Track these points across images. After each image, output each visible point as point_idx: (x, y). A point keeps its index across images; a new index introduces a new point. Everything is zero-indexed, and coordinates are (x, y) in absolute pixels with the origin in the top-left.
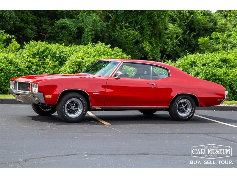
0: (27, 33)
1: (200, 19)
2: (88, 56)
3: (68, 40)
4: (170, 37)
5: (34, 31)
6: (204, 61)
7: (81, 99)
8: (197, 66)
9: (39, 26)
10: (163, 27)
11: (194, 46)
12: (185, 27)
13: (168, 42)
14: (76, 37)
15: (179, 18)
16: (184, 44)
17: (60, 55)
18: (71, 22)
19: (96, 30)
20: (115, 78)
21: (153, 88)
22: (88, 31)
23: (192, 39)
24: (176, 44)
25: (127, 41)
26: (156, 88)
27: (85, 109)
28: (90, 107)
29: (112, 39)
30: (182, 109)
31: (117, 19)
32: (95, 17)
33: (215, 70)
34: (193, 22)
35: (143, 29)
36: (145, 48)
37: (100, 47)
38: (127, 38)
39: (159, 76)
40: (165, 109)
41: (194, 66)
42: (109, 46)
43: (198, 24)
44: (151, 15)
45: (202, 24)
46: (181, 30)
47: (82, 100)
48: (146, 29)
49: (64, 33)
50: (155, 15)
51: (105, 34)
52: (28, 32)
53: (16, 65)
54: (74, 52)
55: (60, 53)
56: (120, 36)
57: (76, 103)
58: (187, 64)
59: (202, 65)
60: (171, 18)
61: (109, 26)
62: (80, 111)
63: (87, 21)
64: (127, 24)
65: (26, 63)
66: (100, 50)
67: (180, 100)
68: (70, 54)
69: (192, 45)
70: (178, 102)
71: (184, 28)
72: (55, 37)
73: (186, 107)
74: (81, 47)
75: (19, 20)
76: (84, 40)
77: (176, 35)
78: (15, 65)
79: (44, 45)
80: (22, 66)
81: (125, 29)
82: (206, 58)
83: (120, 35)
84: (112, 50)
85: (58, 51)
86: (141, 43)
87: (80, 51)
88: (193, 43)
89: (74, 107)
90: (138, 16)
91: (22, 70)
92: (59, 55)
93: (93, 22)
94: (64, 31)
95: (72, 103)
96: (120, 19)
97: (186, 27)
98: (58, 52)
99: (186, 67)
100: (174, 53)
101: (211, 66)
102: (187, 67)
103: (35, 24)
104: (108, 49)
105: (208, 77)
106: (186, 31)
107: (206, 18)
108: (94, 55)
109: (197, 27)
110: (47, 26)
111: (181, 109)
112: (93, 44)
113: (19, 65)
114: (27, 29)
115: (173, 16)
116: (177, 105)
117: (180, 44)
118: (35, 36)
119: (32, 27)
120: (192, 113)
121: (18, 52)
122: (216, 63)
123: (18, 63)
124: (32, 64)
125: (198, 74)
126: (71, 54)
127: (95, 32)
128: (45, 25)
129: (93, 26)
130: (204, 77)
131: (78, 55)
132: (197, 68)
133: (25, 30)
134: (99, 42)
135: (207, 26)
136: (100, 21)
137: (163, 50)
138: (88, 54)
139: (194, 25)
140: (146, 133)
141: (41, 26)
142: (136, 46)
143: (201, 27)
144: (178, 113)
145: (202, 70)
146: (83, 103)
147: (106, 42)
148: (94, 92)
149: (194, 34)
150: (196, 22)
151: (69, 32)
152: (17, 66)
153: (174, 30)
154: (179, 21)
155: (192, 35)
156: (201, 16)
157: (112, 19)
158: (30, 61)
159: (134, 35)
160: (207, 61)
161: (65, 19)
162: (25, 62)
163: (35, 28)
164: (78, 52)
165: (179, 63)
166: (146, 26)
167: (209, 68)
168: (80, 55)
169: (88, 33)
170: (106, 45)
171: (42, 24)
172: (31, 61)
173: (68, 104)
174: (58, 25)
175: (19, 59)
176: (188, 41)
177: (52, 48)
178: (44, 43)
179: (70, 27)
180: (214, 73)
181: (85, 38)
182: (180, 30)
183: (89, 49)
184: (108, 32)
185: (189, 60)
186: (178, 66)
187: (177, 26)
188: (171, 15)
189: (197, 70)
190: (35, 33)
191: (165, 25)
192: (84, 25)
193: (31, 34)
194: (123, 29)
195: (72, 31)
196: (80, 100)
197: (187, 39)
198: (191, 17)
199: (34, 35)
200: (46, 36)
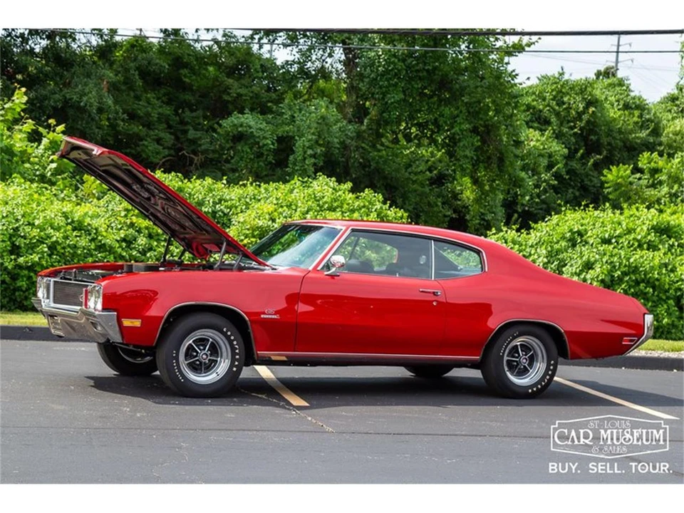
0: (147, 150)
1: (615, 120)
2: (289, 213)
3: (253, 170)
4: (532, 165)
5: (166, 144)
6: (606, 231)
7: (227, 331)
8: (587, 243)
9: (179, 134)
10: (510, 139)
11: (598, 191)
12: (572, 138)
13: (523, 180)
14: (273, 161)
15: (557, 114)
16: (570, 185)
17: (213, 208)
18: (261, 124)
19: (328, 145)
20: (327, 275)
21: (435, 304)
22: (304, 146)
23: (591, 173)
24: (548, 184)
25: (410, 173)
26: (443, 302)
27: (237, 360)
28: (253, 354)
29: (372, 167)
30: (518, 364)
31: (384, 114)
32: (323, 110)
33: (638, 256)
34: (595, 126)
35: (455, 144)
36: (462, 193)
37: (323, 188)
38: (411, 166)
39: (461, 269)
40: (469, 365)
41: (580, 242)
42: (349, 185)
43: (610, 133)
44: (477, 107)
45: (620, 131)
46: (563, 148)
47: (229, 333)
48: (461, 144)
49: (243, 151)
50: (488, 106)
51: (353, 155)
52: (149, 148)
53: (93, 235)
54: (251, 200)
55: (213, 202)
56: (391, 160)
57: (212, 343)
58: (561, 238)
59: (600, 240)
60: (537, 116)
61: (364, 134)
62: (223, 367)
63: (305, 119)
64: (413, 130)
65: (121, 229)
66: (323, 197)
67: (514, 338)
68: (239, 208)
69: (592, 188)
70: (508, 344)
71: (569, 143)
72: (220, 162)
73: (532, 360)
74: (271, 189)
75: (125, 115)
76: (294, 169)
77: (549, 162)
78: (90, 234)
79: (171, 181)
80: (111, 239)
81: (405, 143)
82: (613, 223)
83: (390, 158)
84: (357, 198)
85: (208, 199)
86: (451, 179)
87: (267, 199)
88: (593, 184)
89: (207, 355)
90: (443, 108)
91: (108, 249)
92: (210, 210)
93: (320, 121)
94: (242, 147)
95: (201, 342)
96: (392, 117)
97: (574, 141)
98: (209, 201)
99: (556, 246)
100: (541, 209)
101: (626, 244)
102: (561, 245)
103: (170, 127)
104: (344, 193)
105: (616, 276)
106: (576, 151)
107: (632, 116)
108: (306, 209)
109: (605, 139)
110: (199, 134)
111: (515, 363)
112: (306, 179)
113: (102, 236)
114: (146, 140)
115: (541, 111)
116: (503, 353)
117: (559, 183)
118: (167, 158)
119: (160, 136)
120: (548, 377)
121: (101, 201)
122: (639, 237)
123: (100, 229)
124: (136, 233)
125: (588, 266)
126: (244, 207)
127: (324, 149)
128: (196, 129)
129: (319, 132)
130: (605, 275)
131: (262, 210)
132: (587, 249)
133: (141, 143)
134: (320, 176)
135: (632, 138)
136: (337, 121)
137: (512, 199)
138: (289, 206)
139: (598, 135)
140: (398, 434)
141: (185, 132)
142: (436, 187)
143: (617, 139)
144: (506, 374)
145: (599, 254)
146: (231, 342)
147: (354, 176)
148: (264, 313)
149: (598, 159)
150: (604, 125)
151: (255, 149)
152: (97, 238)
153: (542, 147)
154: (558, 122)
155: (592, 160)
156: (616, 110)
157: (370, 116)
158: (132, 225)
159: (433, 159)
160: (615, 230)
161: (245, 114)
162: (119, 227)
163: (168, 138)
164: (262, 201)
165: (538, 234)
166: (462, 134)
167: (620, 251)
168: (266, 211)
169: (305, 152)
170: (339, 184)
171: (186, 128)
172: (135, 223)
173: (190, 344)
174: (226, 131)
175: (103, 219)
176: (580, 178)
177: (192, 190)
178: (170, 177)
179: (258, 135)
180: (634, 265)
181: (297, 166)
182: (560, 148)
183: (292, 195)
184: (361, 149)
185: (566, 228)
186: (536, 244)
187: (550, 137)
188: (534, 108)
189: (587, 253)
190: (166, 152)
191: (515, 133)
192: (296, 129)
193: (157, 153)
194: (400, 141)
195: (264, 145)
196: (225, 334)
197: (578, 172)
198: (588, 113)
199: (164, 157)
200: (196, 158)
